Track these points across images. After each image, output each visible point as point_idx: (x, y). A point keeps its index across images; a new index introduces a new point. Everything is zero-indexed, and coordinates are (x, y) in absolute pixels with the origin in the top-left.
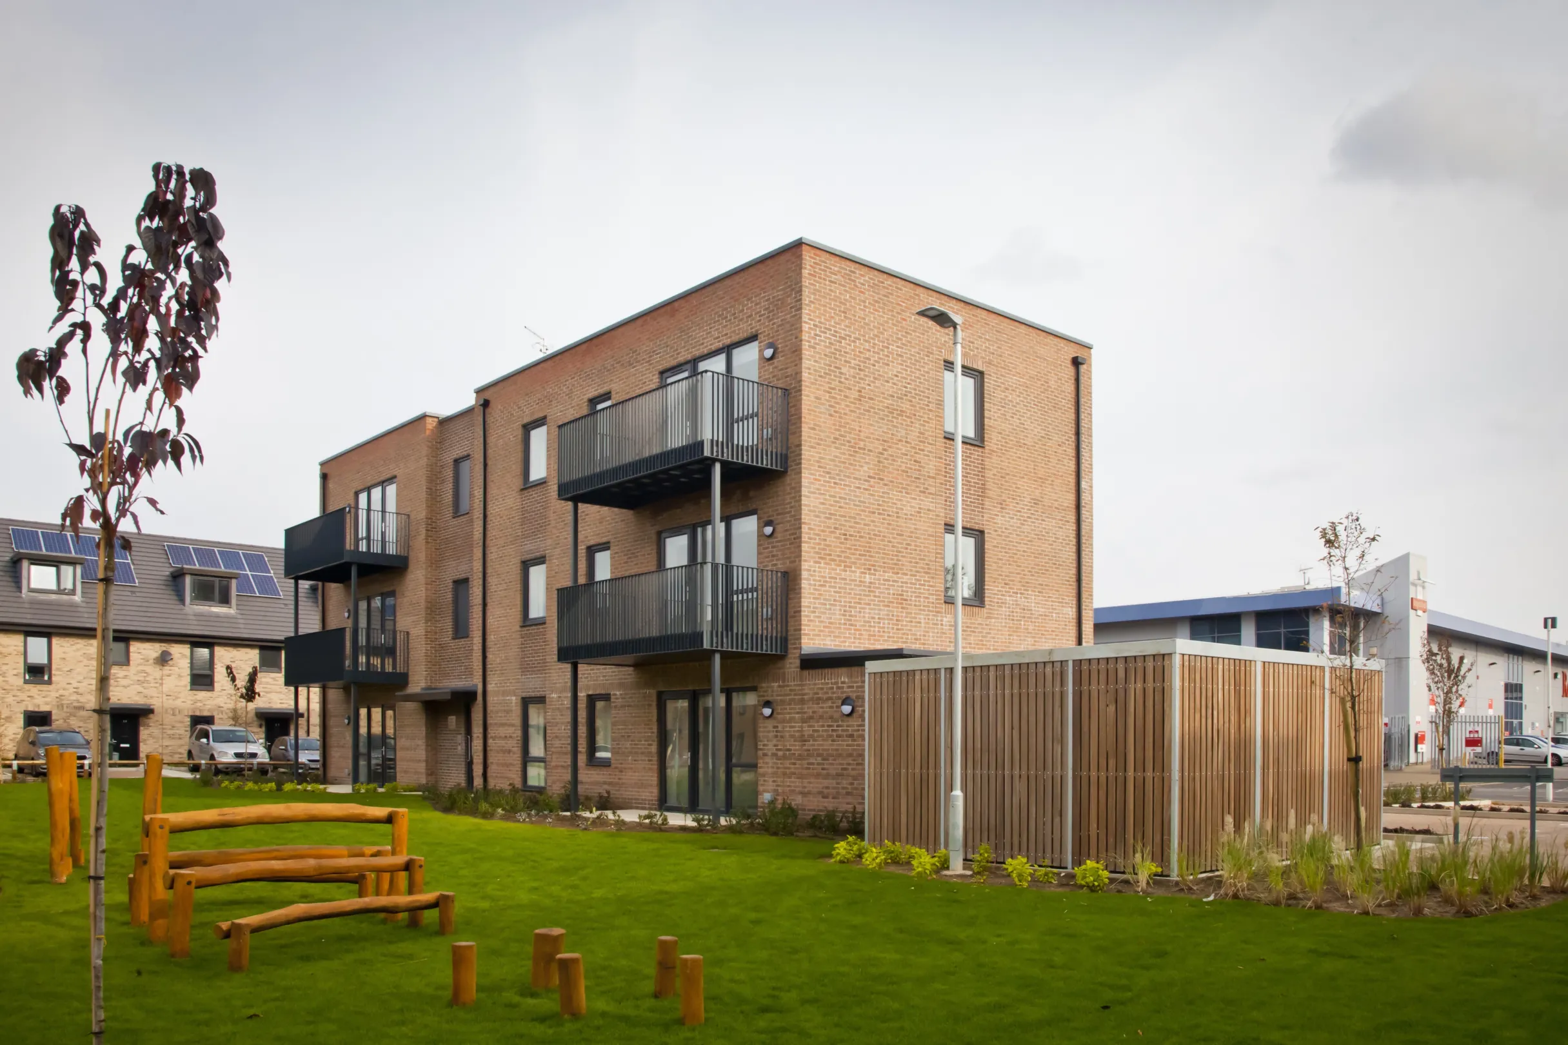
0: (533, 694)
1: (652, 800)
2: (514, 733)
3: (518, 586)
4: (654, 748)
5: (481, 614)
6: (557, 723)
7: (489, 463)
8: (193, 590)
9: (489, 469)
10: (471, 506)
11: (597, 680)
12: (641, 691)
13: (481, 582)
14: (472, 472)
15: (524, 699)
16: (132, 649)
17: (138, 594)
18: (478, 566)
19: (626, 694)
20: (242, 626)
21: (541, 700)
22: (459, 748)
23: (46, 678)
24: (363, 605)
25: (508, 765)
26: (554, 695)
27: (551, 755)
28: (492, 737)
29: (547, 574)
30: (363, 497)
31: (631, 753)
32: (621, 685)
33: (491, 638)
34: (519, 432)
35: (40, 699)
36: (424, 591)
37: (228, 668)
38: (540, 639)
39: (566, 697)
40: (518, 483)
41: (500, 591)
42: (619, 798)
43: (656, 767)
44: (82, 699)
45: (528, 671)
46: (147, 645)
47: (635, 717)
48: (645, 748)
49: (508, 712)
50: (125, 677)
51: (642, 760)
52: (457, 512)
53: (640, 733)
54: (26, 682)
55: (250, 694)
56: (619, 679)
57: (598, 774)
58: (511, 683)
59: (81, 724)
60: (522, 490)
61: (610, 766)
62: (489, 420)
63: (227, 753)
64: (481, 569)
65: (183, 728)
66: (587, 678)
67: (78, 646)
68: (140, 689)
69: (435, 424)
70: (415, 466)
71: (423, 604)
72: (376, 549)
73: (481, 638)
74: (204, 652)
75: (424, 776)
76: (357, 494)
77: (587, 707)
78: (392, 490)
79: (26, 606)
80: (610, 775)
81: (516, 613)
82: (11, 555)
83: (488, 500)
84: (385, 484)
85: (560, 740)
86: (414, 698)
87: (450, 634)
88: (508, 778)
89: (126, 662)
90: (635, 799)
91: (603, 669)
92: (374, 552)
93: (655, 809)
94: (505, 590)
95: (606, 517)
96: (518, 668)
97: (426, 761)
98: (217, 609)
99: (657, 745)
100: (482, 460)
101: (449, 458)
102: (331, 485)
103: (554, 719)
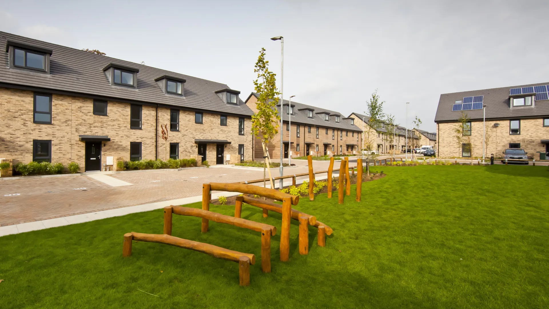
23: (518, 133)
35: (515, 139)
44: (534, 139)
54: (510, 134)
59: (532, 147)
79: (511, 111)
82: (508, 97)
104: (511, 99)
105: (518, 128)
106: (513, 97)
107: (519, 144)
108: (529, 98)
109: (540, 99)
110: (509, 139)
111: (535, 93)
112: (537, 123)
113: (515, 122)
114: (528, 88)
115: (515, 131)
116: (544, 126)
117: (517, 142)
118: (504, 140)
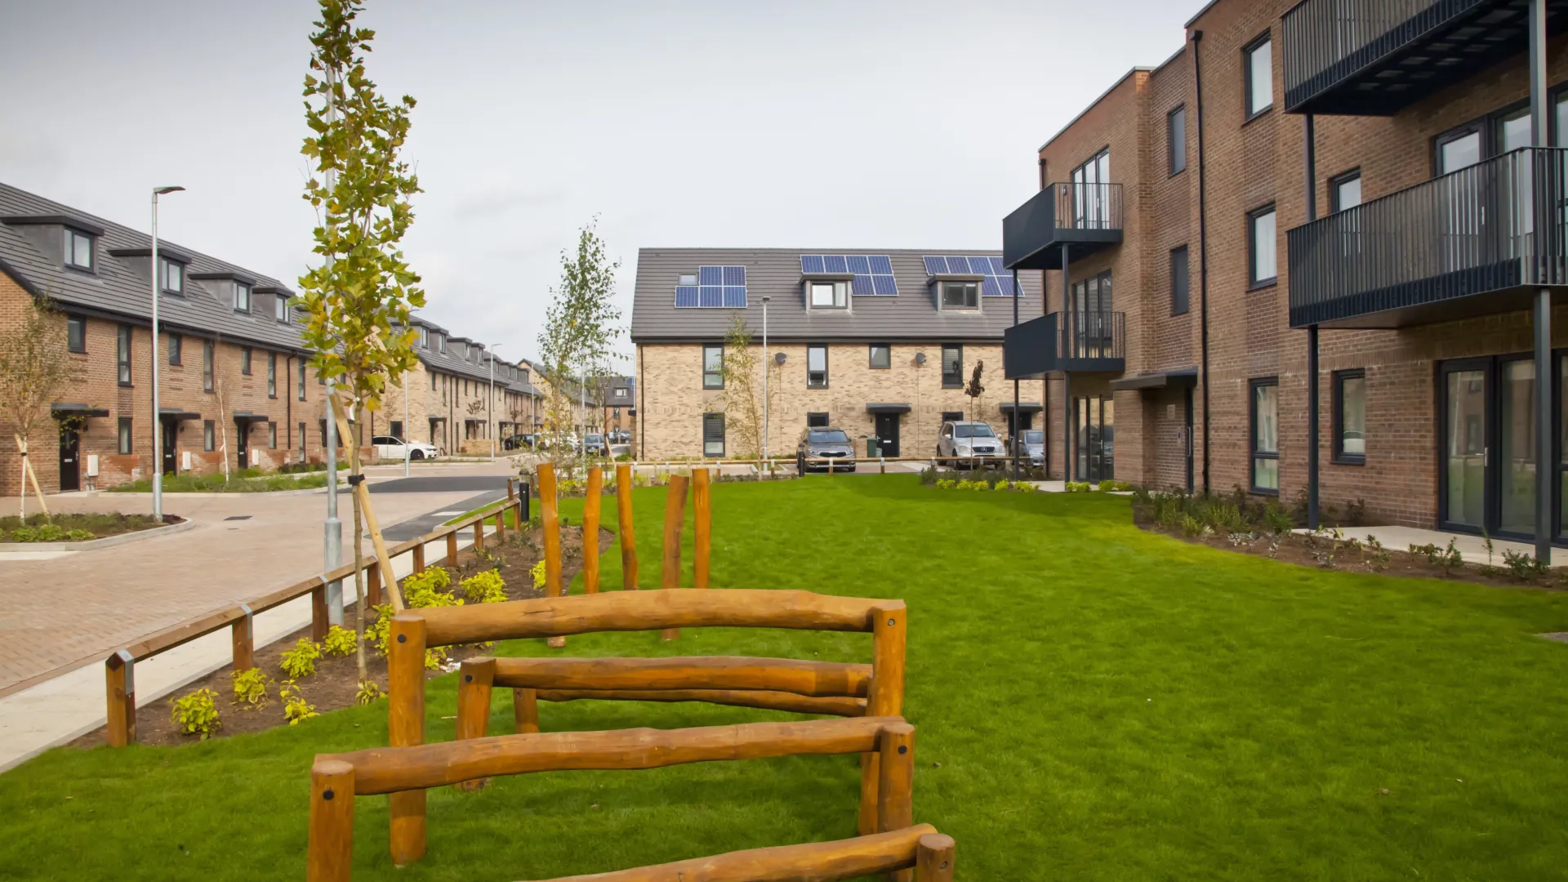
0: (1262, 375)
1: (1426, 514)
2: (1239, 423)
3: (1243, 244)
4: (1429, 442)
5: (1200, 284)
6: (1293, 409)
7: (1205, 104)
8: (945, 296)
9: (1205, 111)
10: (1187, 161)
11: (1344, 352)
12: (1410, 362)
13: (1199, 245)
14: (1186, 123)
15: (1250, 380)
16: (892, 353)
17: (899, 304)
18: (1196, 226)
19: (1386, 367)
20: (986, 326)
21: (1272, 381)
22: (1179, 441)
23: (824, 383)
24: (1081, 290)
25: (1233, 462)
26: (1289, 374)
27: (1286, 450)
28: (1214, 428)
29: (1277, 223)
30: (1078, 177)
31: (1394, 448)
32: (1380, 356)
33: (1212, 310)
34: (1239, 57)
35: (820, 402)
36: (1139, 266)
38: (1270, 305)
39: (1303, 376)
40: (1239, 118)
41: (1222, 252)
42: (1376, 509)
43: (1432, 468)
44: (853, 401)
45: (1256, 346)
46: (905, 349)
47: (1400, 398)
48: (1415, 441)
49: (1232, 397)
50: (887, 379)
51: (1411, 458)
52: (1173, 171)
53: (1408, 420)
54: (809, 387)
55: (975, 390)
56: (1376, 348)
57: (1347, 476)
58: (1236, 362)
59: (852, 423)
60: (1244, 126)
61: (1363, 465)
62: (1203, 53)
63: (966, 449)
64: (1199, 229)
65: (936, 423)
66: (1332, 349)
67: (849, 353)
68: (899, 389)
69: (1145, 78)
70: (1125, 130)
71: (1138, 281)
72: (1092, 226)
73: (1200, 312)
74: (953, 353)
75: (1141, 473)
76: (1073, 174)
77: (1331, 388)
78: (1105, 161)
79: (809, 321)
80: (1363, 477)
81: (1240, 277)
82: (799, 279)
83: (1205, 147)
84: (1098, 156)
85: (1297, 431)
86: (1128, 385)
87: (1168, 311)
88: (1234, 478)
89: (888, 366)
90: (1401, 512)
91: (1353, 336)
92: (1085, 230)
93: (1431, 528)
94: (1228, 250)
95: (1353, 135)
96: (1245, 344)
97: (1144, 456)
98: (965, 312)
99: (1435, 437)
100: (1196, 103)
101: (1161, 113)
102: (1049, 170)
103: (1288, 404)
104: (808, 284)
105: (824, 369)
106: (812, 280)
107: (827, 415)
108: (840, 287)
109: (861, 290)
110: (806, 400)
111: (852, 273)
112: (859, 357)
113: (817, 354)
114: (835, 258)
115: (818, 379)
116: (872, 367)
117: (823, 410)
118: (797, 403)
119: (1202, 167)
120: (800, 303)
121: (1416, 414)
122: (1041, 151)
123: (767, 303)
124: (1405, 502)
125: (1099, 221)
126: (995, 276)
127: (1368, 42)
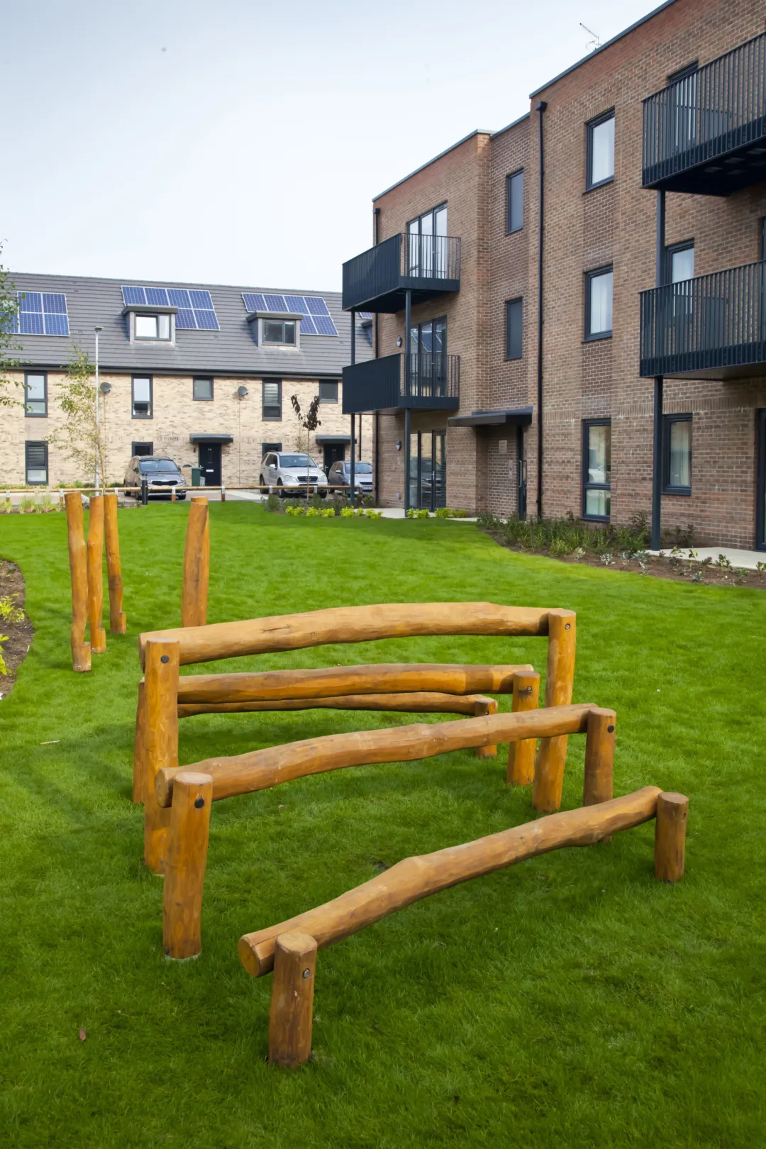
0: (596, 417)
1: (746, 538)
3: (580, 300)
5: (537, 333)
6: (624, 447)
7: (547, 171)
8: (265, 332)
9: (546, 177)
10: (526, 223)
11: (674, 398)
12: (734, 409)
13: (537, 298)
14: (527, 186)
15: (584, 421)
16: (215, 386)
17: (220, 338)
18: (534, 281)
19: (712, 413)
20: (305, 362)
21: (605, 422)
22: (511, 473)
23: (149, 413)
24: (415, 333)
25: (566, 492)
26: (621, 417)
27: (615, 482)
28: (547, 462)
29: (615, 283)
30: (414, 228)
31: (718, 481)
32: (706, 403)
33: (548, 357)
34: (582, 131)
35: (144, 432)
36: (475, 314)
37: (293, 398)
38: (604, 355)
39: (635, 418)
40: (580, 186)
41: (559, 306)
42: (701, 533)
43: (751, 498)
44: (177, 431)
45: (590, 391)
46: (228, 382)
47: (724, 440)
48: (737, 476)
49: (566, 435)
50: (210, 411)
51: (733, 490)
52: (510, 230)
53: (731, 458)
54: (133, 418)
55: (312, 423)
56: (703, 396)
57: (673, 505)
58: (570, 404)
59: (177, 453)
60: (584, 194)
61: (689, 496)
62: (548, 124)
63: (292, 478)
64: (537, 285)
65: (258, 454)
67: (173, 385)
68: (221, 421)
69: (486, 141)
70: (465, 187)
71: (474, 328)
72: (427, 275)
73: (537, 358)
74: (273, 387)
75: (474, 501)
76: (408, 224)
78: (442, 216)
79: (133, 352)
80: (689, 506)
81: (577, 330)
82: (122, 309)
83: (546, 210)
84: (435, 211)
85: (627, 466)
86: (460, 423)
87: (502, 356)
88: (566, 507)
89: (211, 398)
90: (723, 535)
91: (683, 385)
92: (420, 278)
93: (750, 549)
94: (564, 305)
95: (689, 210)
96: (579, 388)
97: (477, 486)
98: (285, 349)
99: (754, 472)
100: (538, 168)
101: (501, 174)
102: (383, 220)
103: (620, 442)
104: (132, 315)
105: (148, 399)
106: (135, 312)
107: (151, 444)
108: (164, 320)
109: (183, 325)
110: (131, 429)
111: (174, 307)
112: (183, 388)
113: (142, 384)
114: (156, 290)
115: (142, 409)
116: (195, 399)
117: (147, 440)
118: (121, 432)
119: (542, 229)
120: (123, 334)
121: (737, 453)
122: (375, 201)
123: (99, 332)
124: (727, 527)
125: (434, 270)
126: (311, 315)
127: (726, 131)
